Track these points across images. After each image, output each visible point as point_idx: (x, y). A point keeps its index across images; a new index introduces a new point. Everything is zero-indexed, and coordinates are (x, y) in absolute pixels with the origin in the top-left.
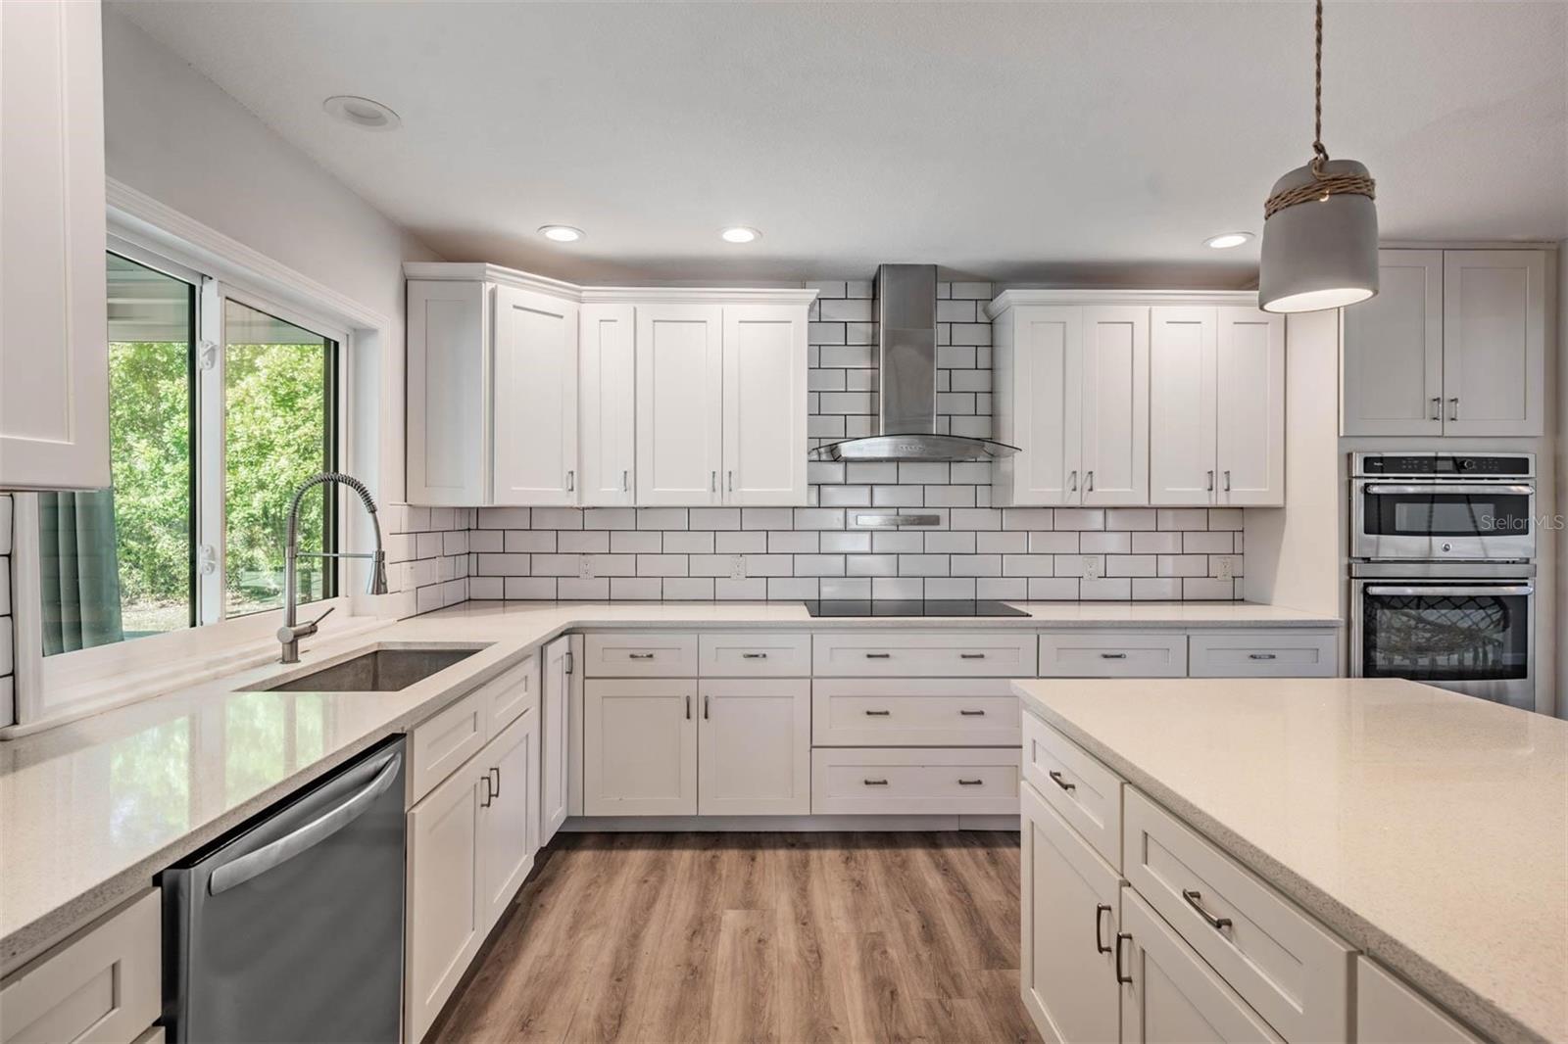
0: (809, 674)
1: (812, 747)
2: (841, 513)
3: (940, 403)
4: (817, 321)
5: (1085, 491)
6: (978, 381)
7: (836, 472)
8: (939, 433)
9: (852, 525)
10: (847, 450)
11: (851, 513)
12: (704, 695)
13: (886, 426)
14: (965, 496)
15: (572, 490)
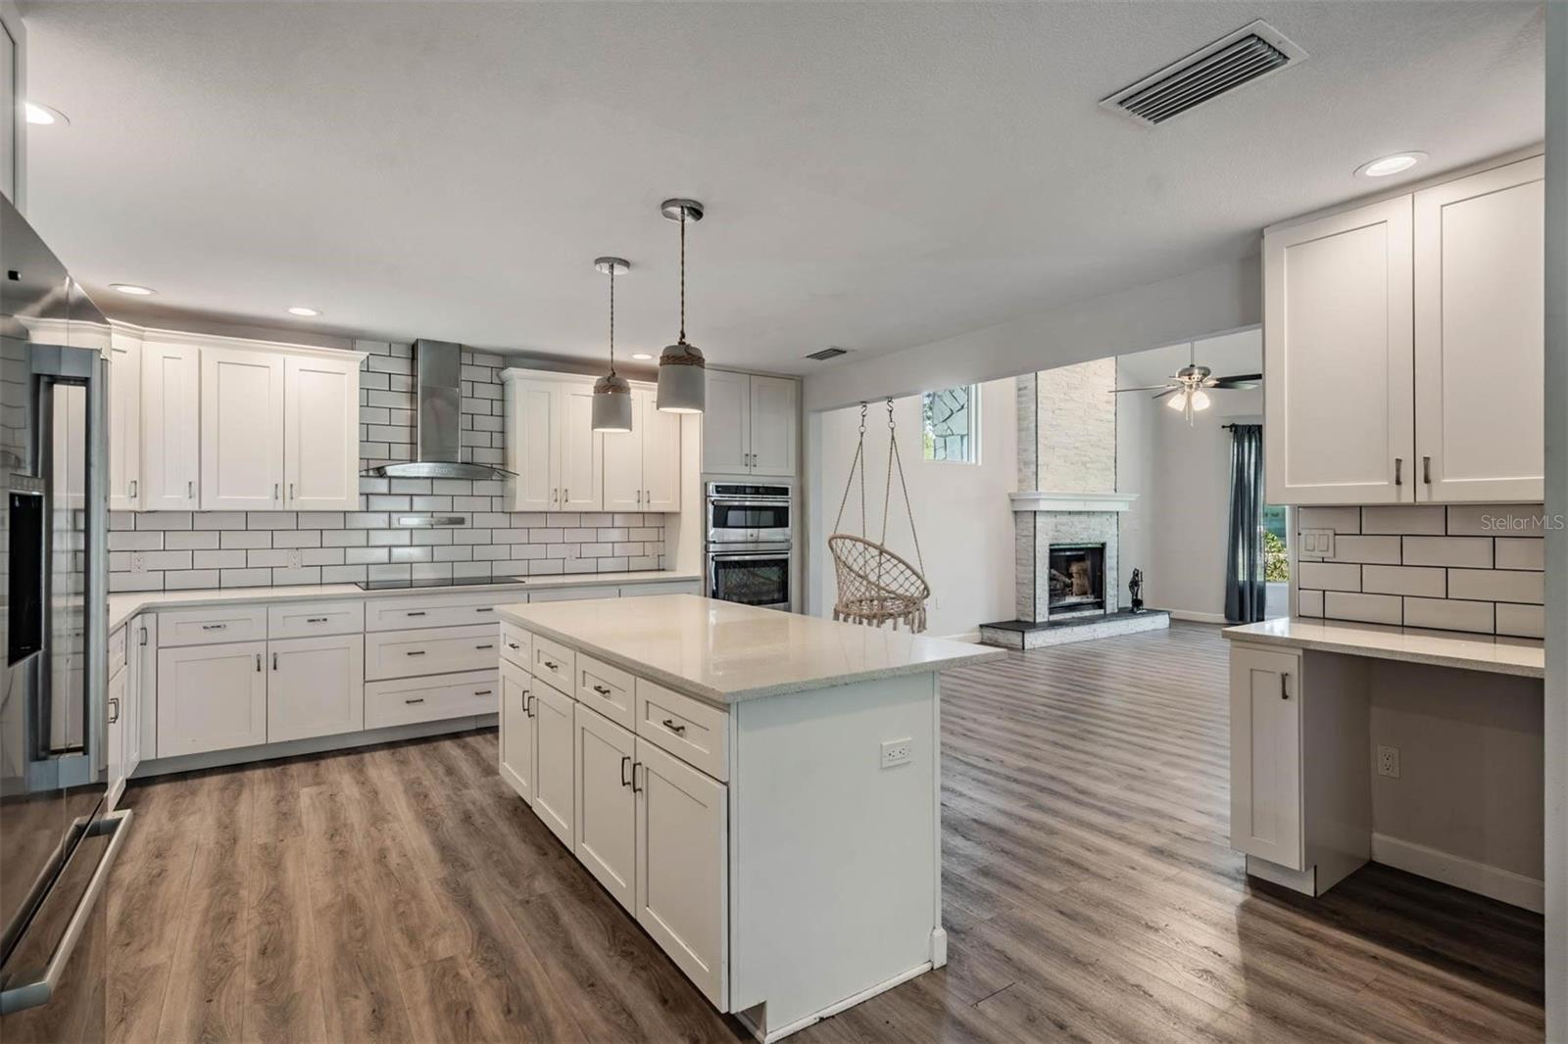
0: (362, 630)
1: (365, 682)
2: (386, 516)
3: (463, 438)
4: (366, 370)
5: (563, 502)
6: (494, 424)
7: (381, 485)
8: (464, 461)
9: (395, 524)
10: (391, 471)
11: (395, 516)
12: (273, 652)
13: (423, 454)
14: (482, 504)
15: (135, 496)
